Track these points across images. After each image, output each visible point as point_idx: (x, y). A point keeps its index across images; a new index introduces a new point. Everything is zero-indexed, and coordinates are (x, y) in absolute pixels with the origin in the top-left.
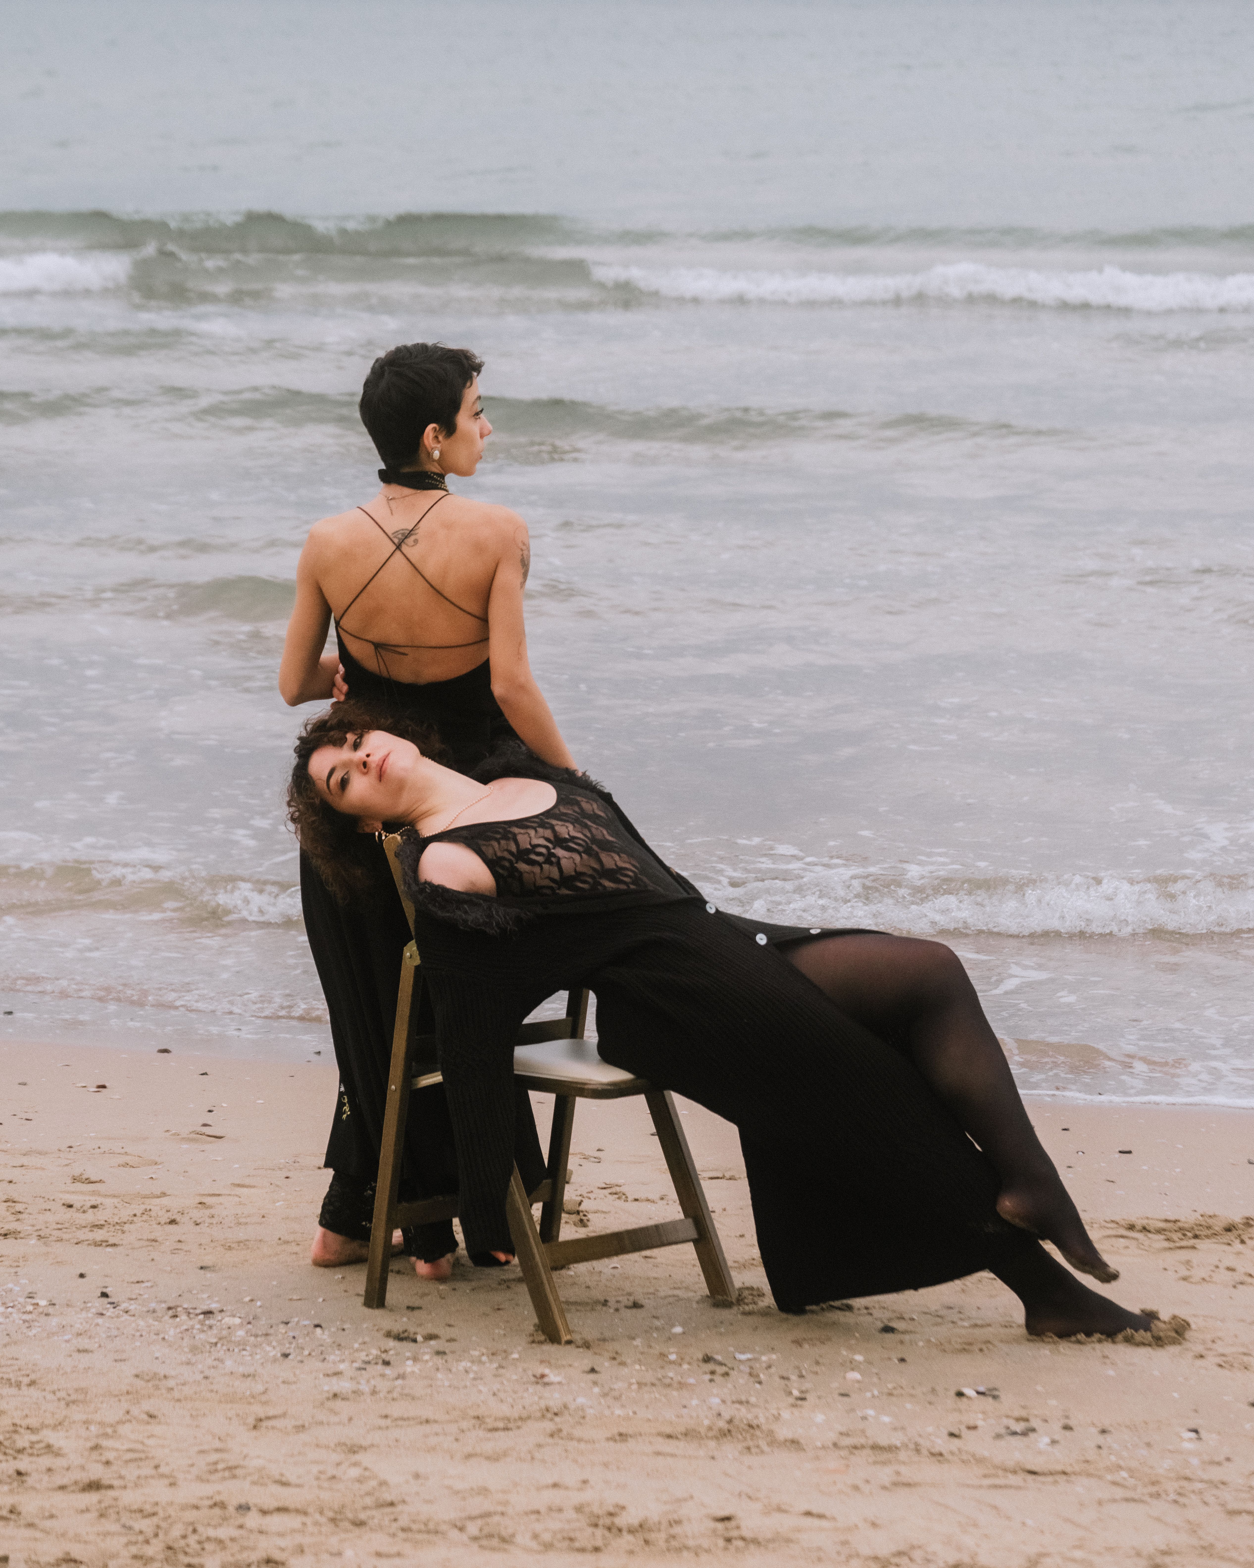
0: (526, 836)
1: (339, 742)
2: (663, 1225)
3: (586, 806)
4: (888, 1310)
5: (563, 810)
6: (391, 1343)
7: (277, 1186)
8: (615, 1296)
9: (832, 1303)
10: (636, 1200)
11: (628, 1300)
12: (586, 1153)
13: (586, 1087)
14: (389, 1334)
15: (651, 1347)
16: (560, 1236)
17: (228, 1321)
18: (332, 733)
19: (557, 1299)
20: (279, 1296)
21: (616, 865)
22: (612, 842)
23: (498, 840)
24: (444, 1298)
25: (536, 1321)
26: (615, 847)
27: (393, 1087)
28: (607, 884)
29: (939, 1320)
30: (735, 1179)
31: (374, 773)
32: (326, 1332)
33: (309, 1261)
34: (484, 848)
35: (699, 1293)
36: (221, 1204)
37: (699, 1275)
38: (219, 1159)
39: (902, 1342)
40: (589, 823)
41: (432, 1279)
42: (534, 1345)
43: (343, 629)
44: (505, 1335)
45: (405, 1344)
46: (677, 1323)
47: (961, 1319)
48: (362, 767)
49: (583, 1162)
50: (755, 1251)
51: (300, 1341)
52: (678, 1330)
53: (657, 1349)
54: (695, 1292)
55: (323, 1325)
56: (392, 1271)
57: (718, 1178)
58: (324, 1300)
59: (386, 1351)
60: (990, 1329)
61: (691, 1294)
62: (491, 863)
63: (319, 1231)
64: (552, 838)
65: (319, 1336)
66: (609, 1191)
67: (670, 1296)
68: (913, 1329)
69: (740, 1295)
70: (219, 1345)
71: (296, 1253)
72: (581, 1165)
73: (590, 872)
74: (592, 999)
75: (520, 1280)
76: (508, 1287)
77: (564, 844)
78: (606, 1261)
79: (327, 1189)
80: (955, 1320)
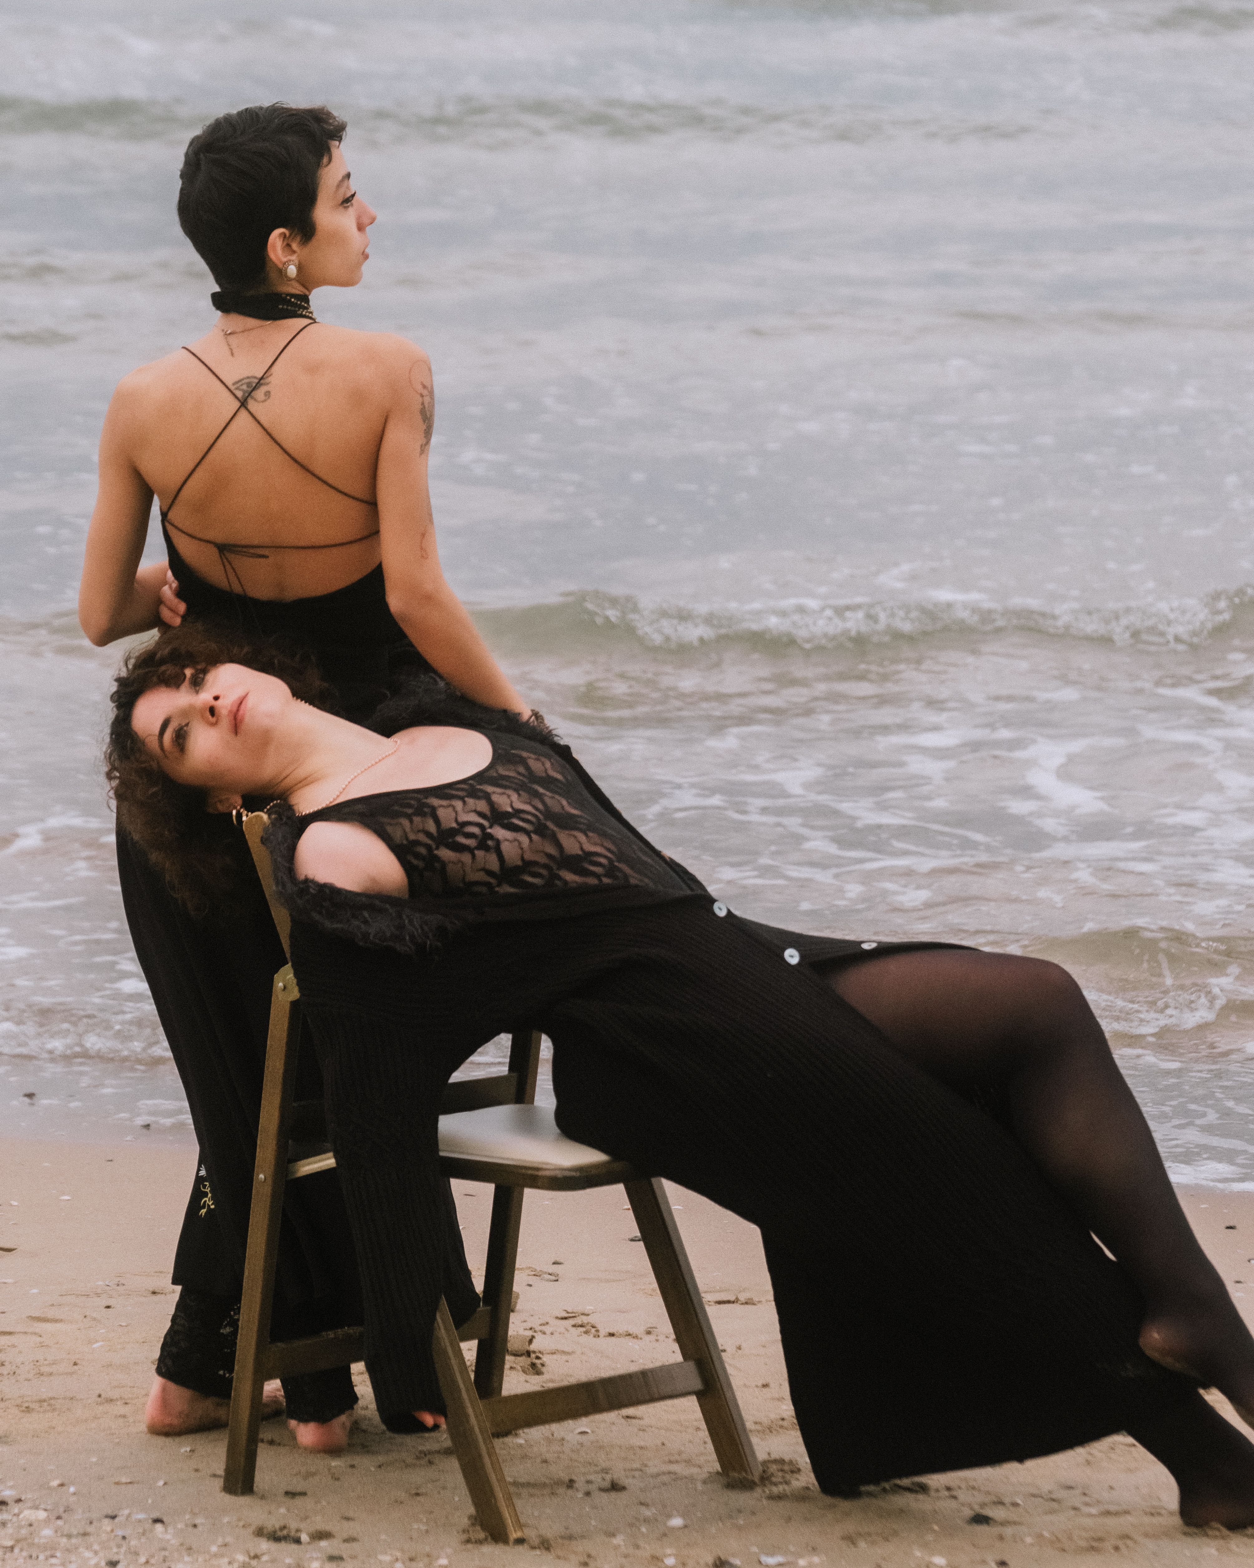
0: (451, 809)
1: (173, 682)
2: (652, 1371)
3: (536, 765)
4: (979, 1490)
5: (502, 771)
6: (264, 1545)
7: (95, 1319)
8: (584, 1474)
9: (898, 1482)
10: (612, 1335)
11: (604, 1479)
12: (538, 1269)
13: (540, 1173)
14: (260, 1532)
15: (637, 1547)
16: (504, 1387)
17: (28, 1514)
18: (163, 668)
19: (501, 1479)
20: (101, 1478)
21: (582, 849)
22: (578, 816)
23: (409, 817)
24: (338, 1479)
25: (472, 1510)
26: (581, 823)
27: (262, 1176)
28: (569, 877)
29: (1055, 1505)
30: (754, 1304)
31: (225, 722)
32: (170, 1530)
33: (143, 1427)
34: (389, 829)
35: (705, 1470)
36: (14, 1346)
37: (705, 1443)
38: (10, 1281)
39: (1001, 1538)
40: (541, 790)
41: (319, 1452)
42: (470, 1546)
43: (173, 525)
44: (427, 1531)
45: (283, 1545)
46: (675, 1512)
47: (1087, 1504)
48: (208, 714)
49: (532, 1280)
50: (784, 1407)
51: (133, 1543)
52: (677, 1522)
53: (648, 1549)
54: (700, 1467)
55: (165, 1520)
56: (262, 1441)
57: (729, 1302)
58: (165, 1484)
59: (256, 1557)
60: (1129, 1518)
61: (695, 1470)
62: (401, 851)
63: (157, 1383)
64: (488, 813)
65: (160, 1536)
66: (572, 1322)
67: (664, 1473)
68: (1016, 1519)
69: (764, 1471)
70: (16, 1550)
71: (124, 1416)
72: (530, 1285)
73: (543, 860)
74: (546, 1048)
75: (447, 1452)
76: (430, 1463)
77: (506, 821)
78: (570, 1424)
79: (169, 1324)
80: (1077, 1505)
